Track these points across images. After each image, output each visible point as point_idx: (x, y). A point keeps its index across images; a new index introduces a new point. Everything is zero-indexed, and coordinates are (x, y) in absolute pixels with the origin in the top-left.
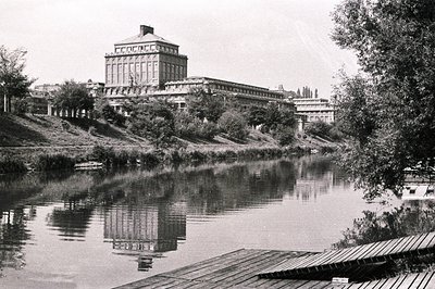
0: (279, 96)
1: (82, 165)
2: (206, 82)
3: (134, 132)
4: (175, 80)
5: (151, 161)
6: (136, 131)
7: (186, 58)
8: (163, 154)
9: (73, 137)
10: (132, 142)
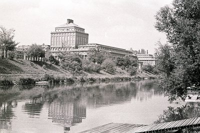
0: (130, 52)
1: (39, 82)
2: (97, 46)
3: (63, 68)
4: (82, 45)
5: (71, 81)
7: (88, 35)
8: (76, 79)
9: (35, 70)
10: (62, 73)
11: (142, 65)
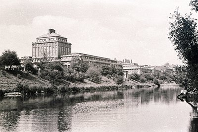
0: (115, 62)
2: (80, 55)
3: (42, 77)
4: (65, 55)
5: (49, 92)
6: (43, 76)
7: (70, 44)
8: (56, 88)
9: (7, 79)
10: (40, 82)
11: (127, 74)
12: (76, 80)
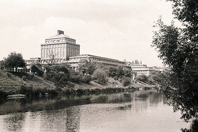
0: (123, 63)
1: (13, 96)
2: (88, 57)
3: (47, 79)
4: (74, 56)
5: (53, 94)
7: (79, 46)
8: (61, 90)
9: (12, 81)
10: (46, 84)
11: (136, 75)
12: (82, 81)
